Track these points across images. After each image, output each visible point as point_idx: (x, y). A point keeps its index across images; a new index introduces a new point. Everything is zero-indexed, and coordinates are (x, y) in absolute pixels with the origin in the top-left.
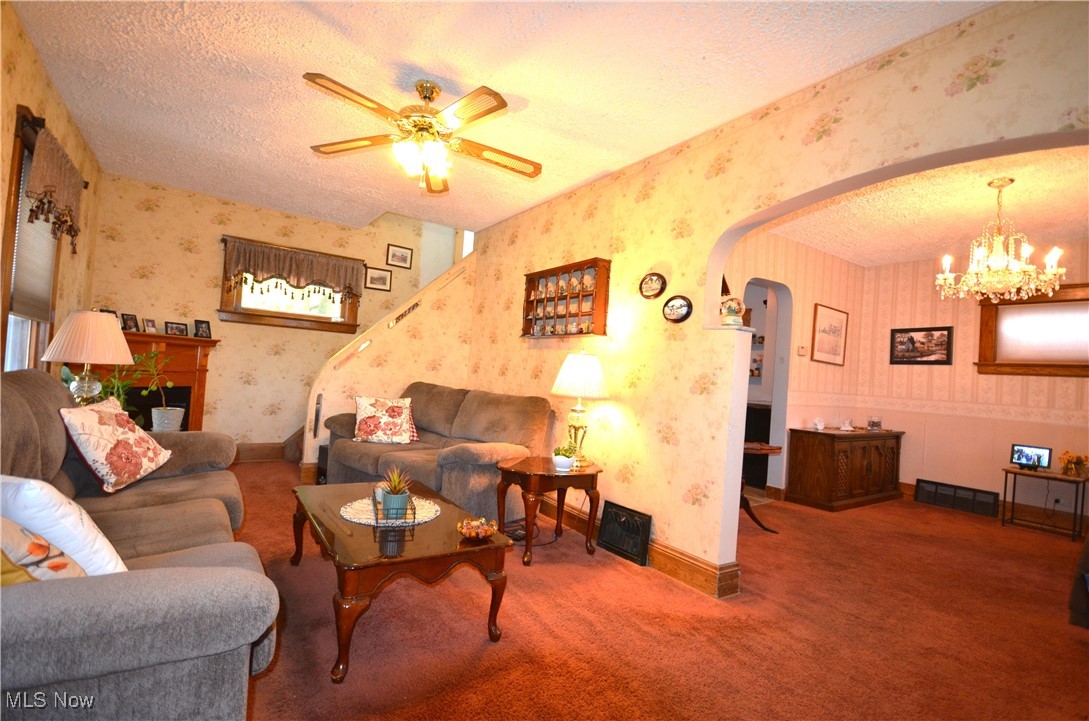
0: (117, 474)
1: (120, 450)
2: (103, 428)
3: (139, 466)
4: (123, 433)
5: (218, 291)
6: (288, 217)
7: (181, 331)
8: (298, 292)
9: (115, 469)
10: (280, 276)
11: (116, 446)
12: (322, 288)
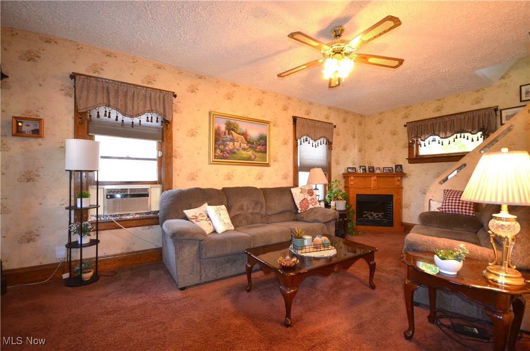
0: (301, 208)
1: (304, 201)
2: (301, 194)
3: (308, 206)
4: (308, 196)
5: (407, 149)
6: (439, 100)
7: (390, 170)
8: (446, 141)
9: (301, 207)
10: (435, 135)
11: (303, 200)
12: (462, 135)
